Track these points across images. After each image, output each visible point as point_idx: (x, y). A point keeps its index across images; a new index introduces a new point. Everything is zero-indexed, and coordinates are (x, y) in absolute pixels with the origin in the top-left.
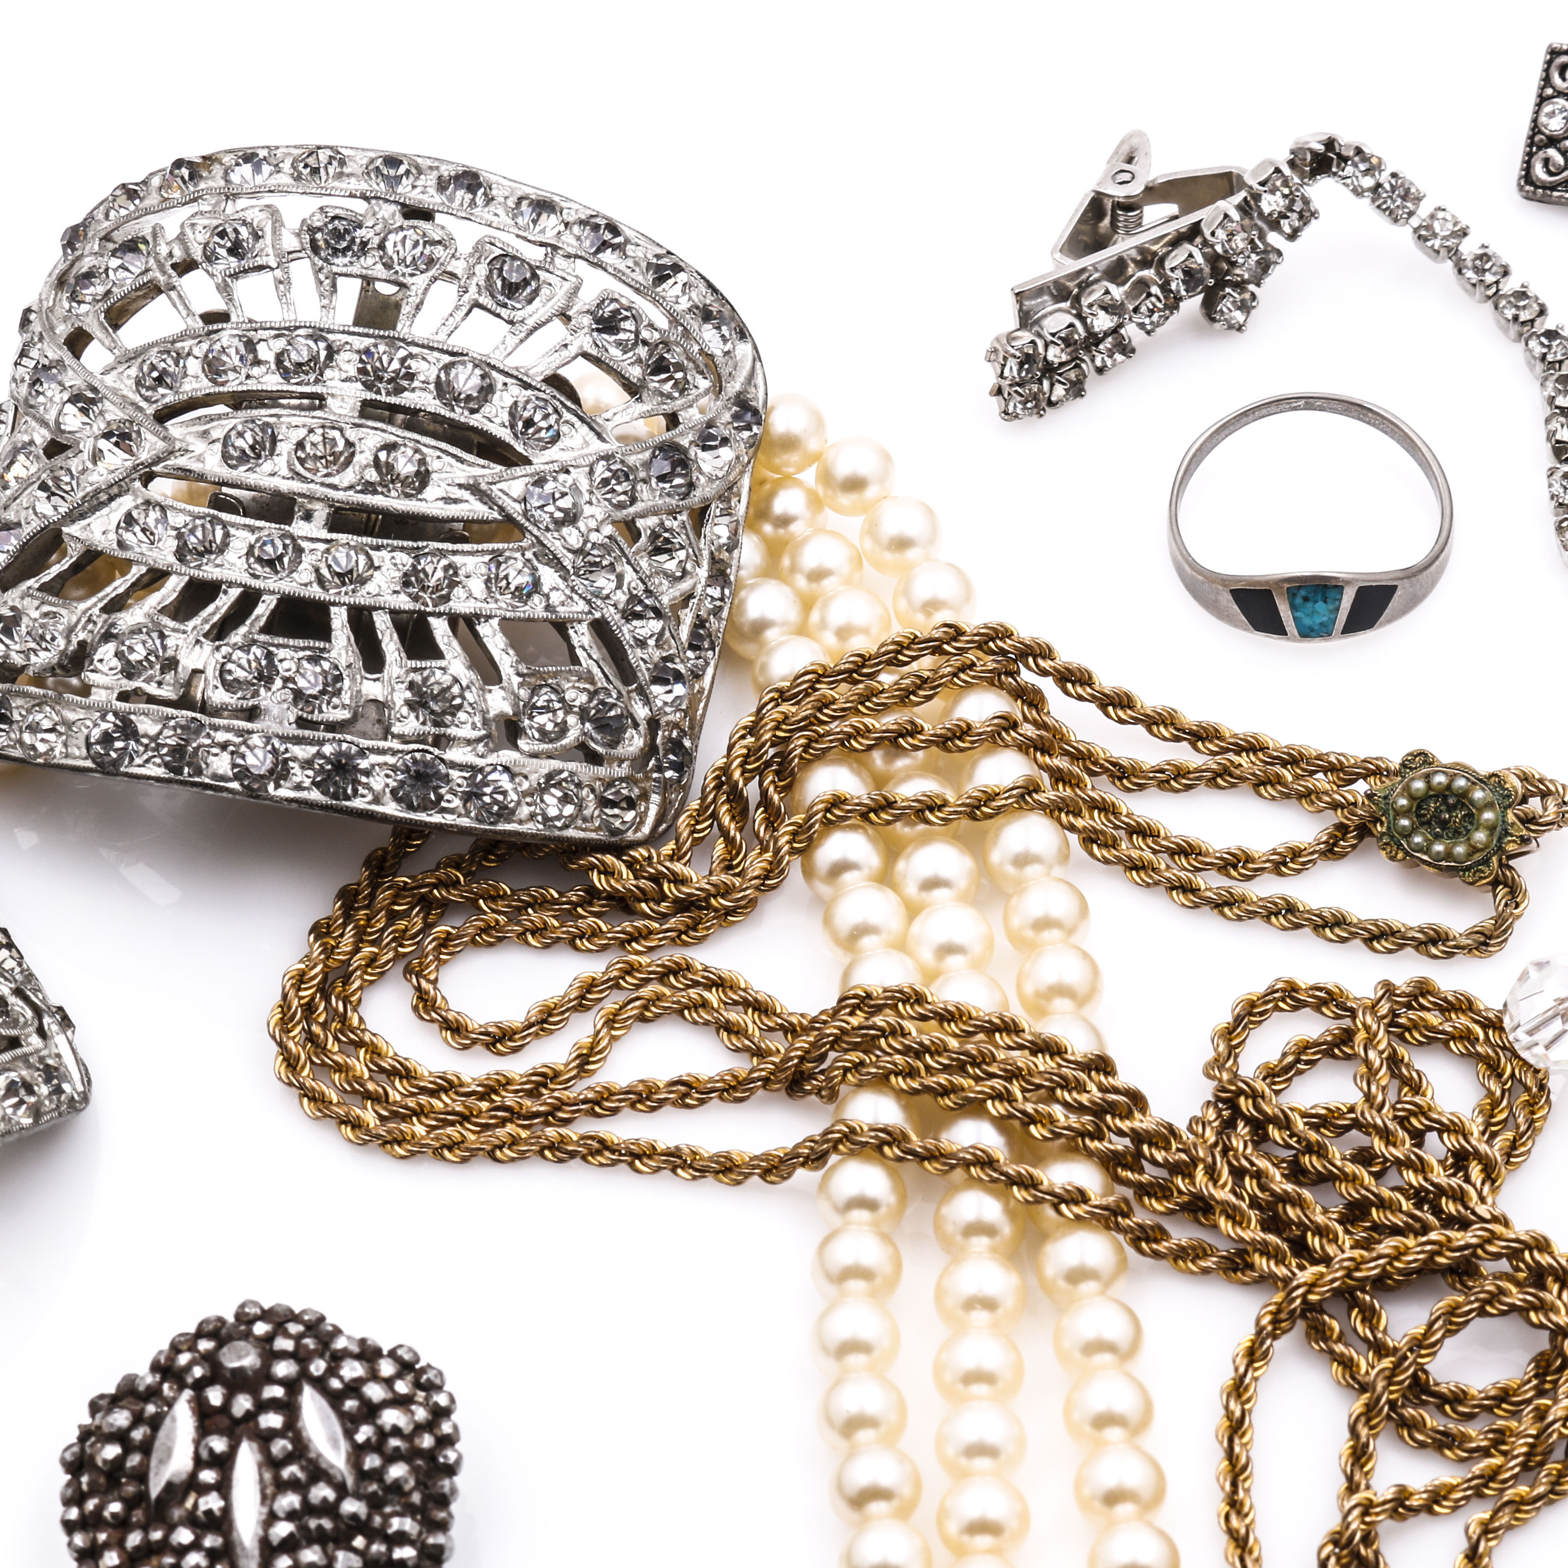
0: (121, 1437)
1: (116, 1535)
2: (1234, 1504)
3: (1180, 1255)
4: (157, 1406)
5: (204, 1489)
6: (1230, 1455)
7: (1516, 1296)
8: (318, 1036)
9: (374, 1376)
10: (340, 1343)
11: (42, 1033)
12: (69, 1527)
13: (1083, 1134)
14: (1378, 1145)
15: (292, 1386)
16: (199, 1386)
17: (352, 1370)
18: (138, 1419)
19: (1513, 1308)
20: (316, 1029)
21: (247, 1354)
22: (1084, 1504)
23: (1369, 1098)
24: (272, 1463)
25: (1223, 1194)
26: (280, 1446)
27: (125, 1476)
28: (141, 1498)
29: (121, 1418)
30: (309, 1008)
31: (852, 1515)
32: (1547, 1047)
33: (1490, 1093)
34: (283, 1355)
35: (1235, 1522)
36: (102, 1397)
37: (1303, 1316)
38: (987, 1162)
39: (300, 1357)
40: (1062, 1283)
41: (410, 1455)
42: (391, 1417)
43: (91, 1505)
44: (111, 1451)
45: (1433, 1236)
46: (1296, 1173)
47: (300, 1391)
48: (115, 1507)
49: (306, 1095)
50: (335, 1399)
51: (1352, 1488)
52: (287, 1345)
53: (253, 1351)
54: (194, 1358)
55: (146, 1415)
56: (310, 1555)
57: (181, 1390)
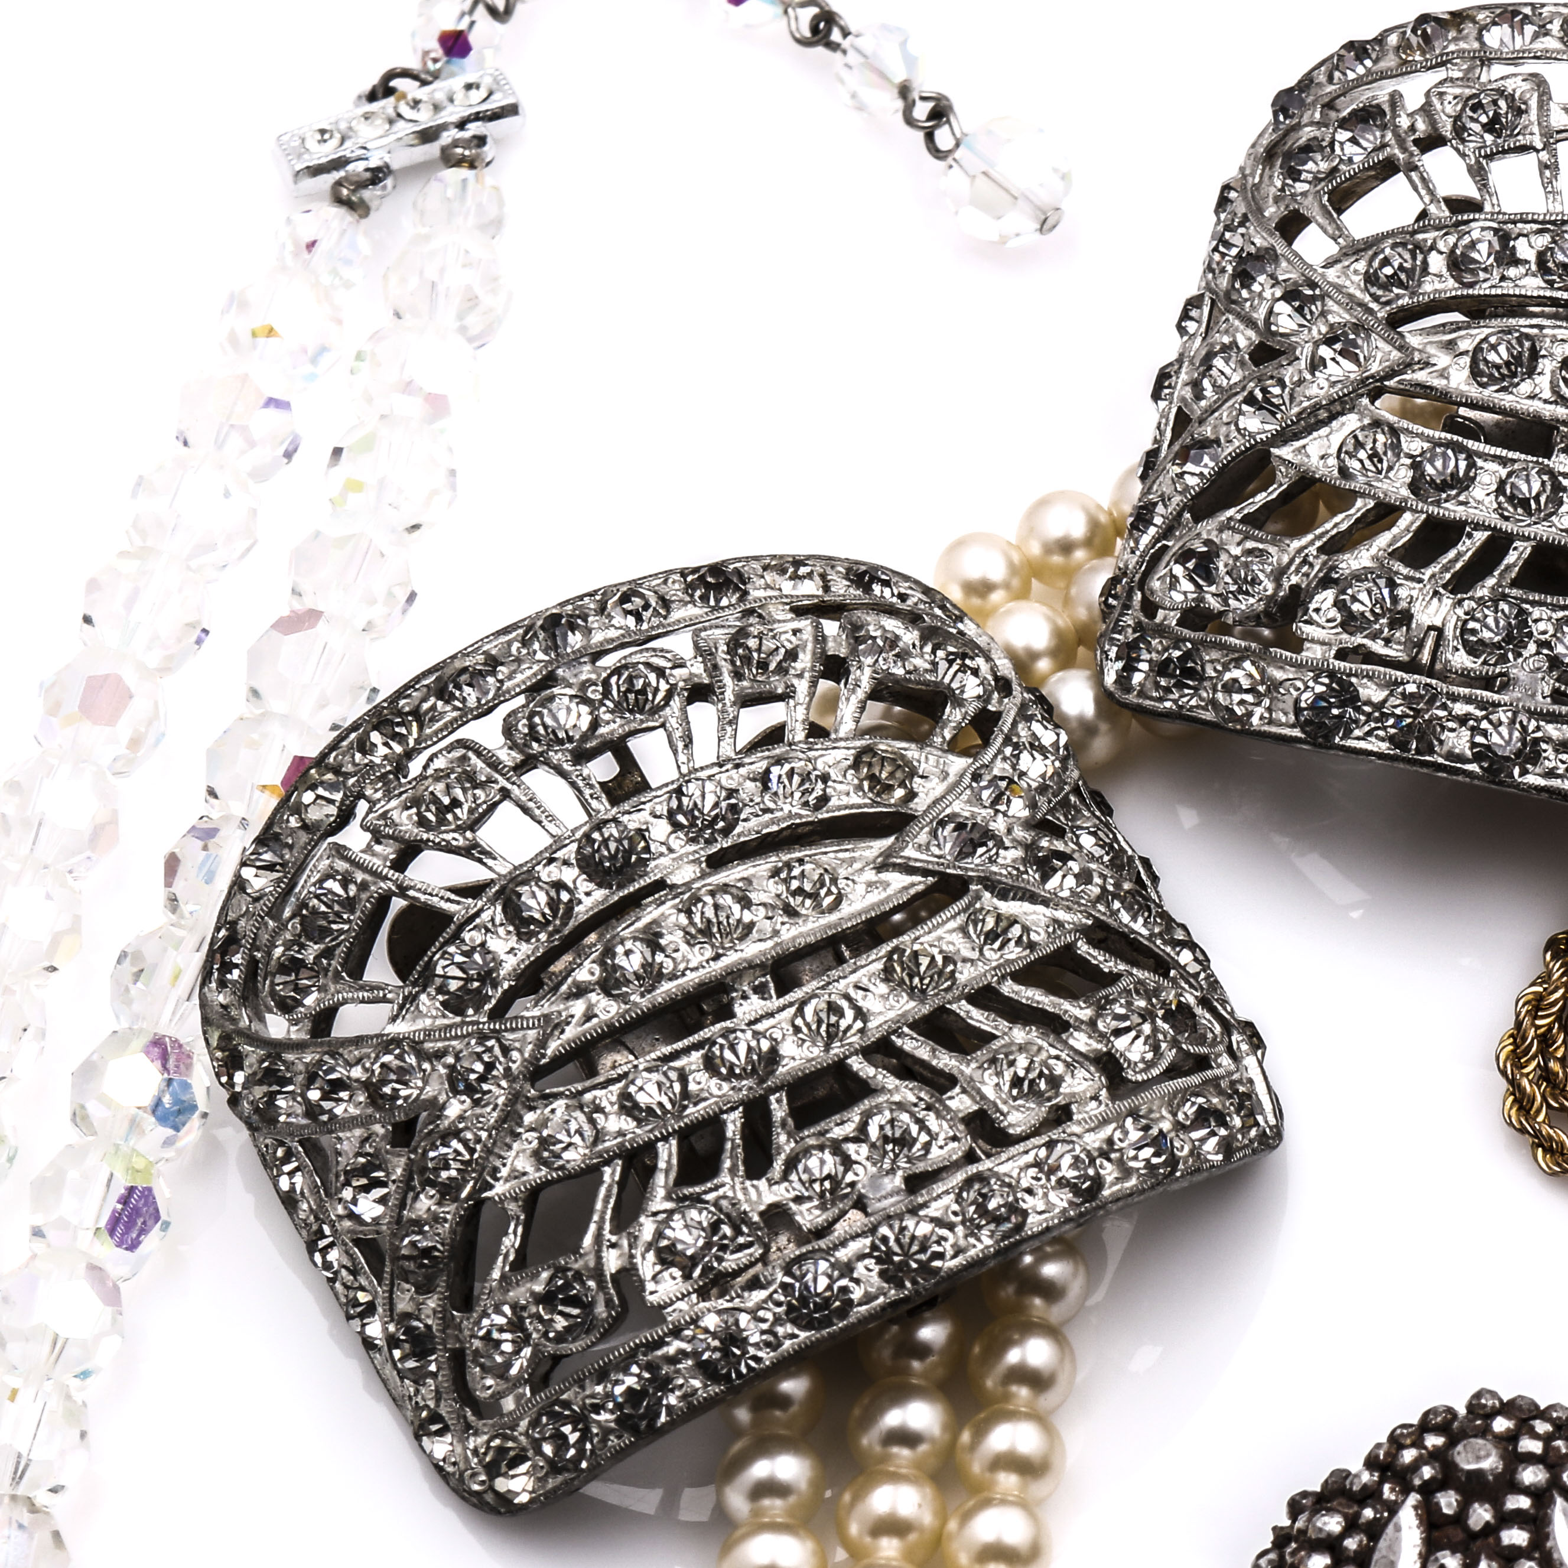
0: (1332, 1546)
4: (1376, 1512)
8: (1556, 1074)
11: (1231, 1051)
15: (1541, 1497)
16: (1428, 1490)
18: (1352, 1526)
20: (1553, 1065)
21: (1488, 1455)
29: (1333, 1524)
30: (1545, 1040)
34: (1530, 1459)
36: (1305, 1494)
39: (1550, 1461)
44: (1319, 1562)
47: (1552, 1502)
49: (1540, 1145)
52: (1537, 1447)
53: (1494, 1452)
54: (1421, 1456)
55: (1362, 1520)
57: (1405, 1493)
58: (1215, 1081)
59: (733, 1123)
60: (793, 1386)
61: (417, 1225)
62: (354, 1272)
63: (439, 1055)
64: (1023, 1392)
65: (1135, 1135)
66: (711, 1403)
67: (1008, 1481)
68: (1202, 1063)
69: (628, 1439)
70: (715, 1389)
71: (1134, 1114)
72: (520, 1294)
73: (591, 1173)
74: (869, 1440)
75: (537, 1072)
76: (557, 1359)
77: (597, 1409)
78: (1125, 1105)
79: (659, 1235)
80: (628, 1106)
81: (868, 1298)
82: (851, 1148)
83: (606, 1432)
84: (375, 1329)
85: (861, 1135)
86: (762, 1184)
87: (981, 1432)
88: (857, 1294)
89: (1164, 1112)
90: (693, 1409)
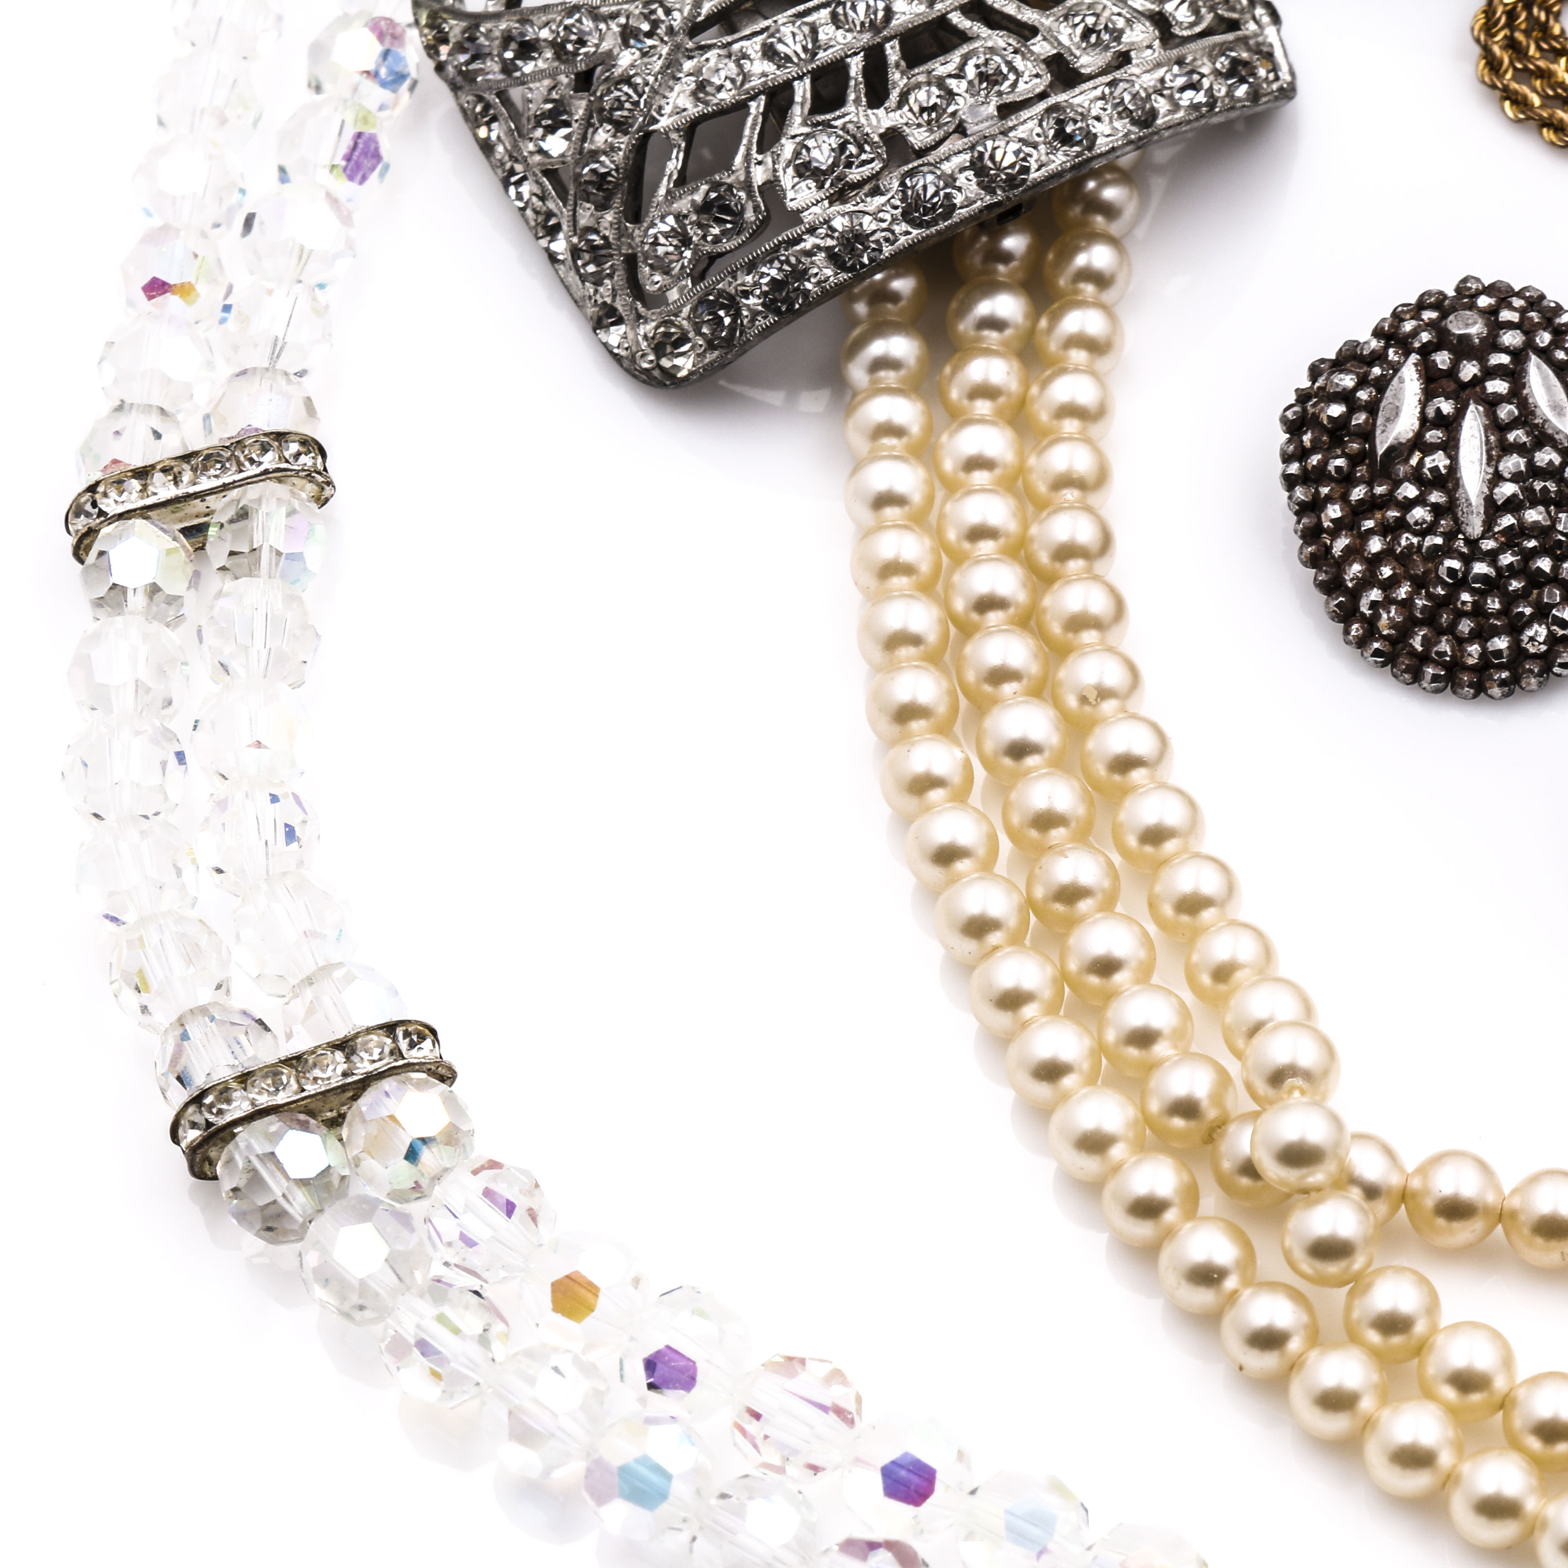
0: (1346, 397)
1: (1339, 491)
4: (1383, 369)
5: (1429, 449)
8: (1520, 43)
11: (1256, 20)
12: (1290, 481)
15: (1519, 356)
16: (1426, 351)
18: (1363, 382)
20: (1519, 36)
21: (1475, 323)
24: (1498, 427)
26: (1506, 411)
27: (1349, 434)
28: (1366, 456)
29: (1348, 381)
30: (1510, 14)
34: (1510, 325)
36: (1322, 361)
39: (1526, 328)
43: (1314, 460)
44: (1336, 410)
47: (1527, 359)
48: (1340, 462)
49: (1506, 98)
50: (1560, 370)
52: (1514, 317)
53: (1480, 321)
54: (1419, 326)
55: (1372, 377)
56: (1534, 515)
57: (1407, 355)
58: (1244, 40)
59: (856, 65)
60: (903, 285)
61: (594, 155)
62: (542, 198)
63: (614, 16)
64: (1089, 289)
65: (1181, 81)
66: (840, 289)
67: (1078, 356)
68: (1233, 25)
69: (772, 319)
70: (843, 276)
71: (1180, 62)
72: (683, 205)
73: (740, 107)
74: (965, 326)
75: (695, 29)
76: (713, 258)
77: (746, 294)
78: (1175, 53)
79: (797, 154)
80: (769, 52)
81: (969, 202)
82: (952, 83)
83: (755, 314)
84: (560, 246)
85: (960, 74)
86: (881, 112)
87: (1056, 318)
88: (959, 199)
89: (1205, 60)
90: (828, 294)
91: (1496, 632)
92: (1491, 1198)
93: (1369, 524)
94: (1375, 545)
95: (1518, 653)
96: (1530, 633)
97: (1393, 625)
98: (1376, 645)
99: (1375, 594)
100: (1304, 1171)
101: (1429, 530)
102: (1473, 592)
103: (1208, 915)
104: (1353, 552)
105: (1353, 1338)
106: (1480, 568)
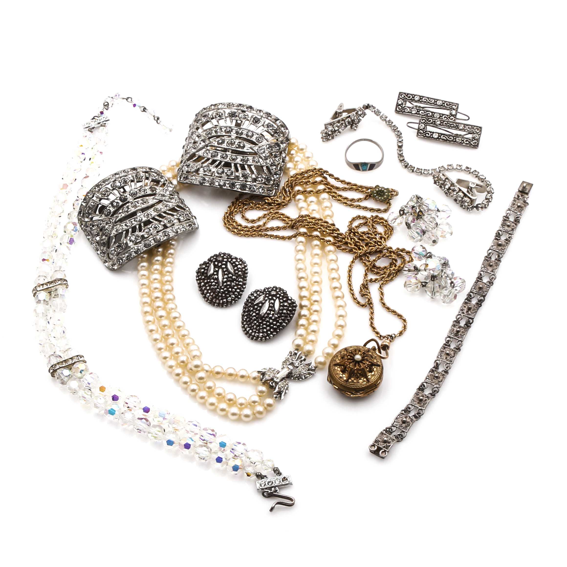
0: (204, 268)
1: (203, 281)
2: (349, 280)
3: (343, 249)
4: (209, 265)
5: (215, 275)
6: (349, 274)
7: (387, 255)
9: (237, 261)
10: (233, 257)
11: (193, 219)
12: (197, 280)
13: (331, 233)
14: (370, 235)
15: (226, 262)
16: (214, 262)
17: (234, 260)
19: (387, 256)
20: (229, 220)
21: (221, 258)
22: (330, 280)
23: (369, 229)
24: (223, 272)
25: (349, 241)
26: (225, 270)
27: (204, 273)
28: (207, 276)
29: (204, 266)
30: (228, 217)
31: (299, 281)
32: (393, 223)
33: (385, 230)
34: (225, 258)
35: (349, 282)
36: (201, 264)
37: (359, 257)
38: (318, 236)
39: (227, 258)
40: (327, 253)
41: (241, 271)
42: (239, 266)
43: (200, 277)
44: (203, 270)
45: (377, 247)
46: (359, 239)
48: (203, 277)
49: (227, 228)
50: (232, 264)
51: (365, 278)
52: (226, 257)
54: (214, 259)
55: (207, 266)
56: (229, 283)
57: (211, 263)
58: (191, 221)
59: (137, 226)
60: (145, 256)
61: (103, 240)
62: (96, 246)
63: (105, 221)
64: (170, 255)
65: (182, 227)
66: (136, 256)
67: (169, 264)
68: (189, 219)
69: (127, 261)
70: (137, 255)
71: (181, 224)
72: (115, 246)
73: (122, 233)
74: (154, 261)
75: (116, 222)
76: (119, 253)
77: (124, 258)
78: (181, 223)
79: (130, 239)
80: (126, 225)
81: (153, 244)
82: (151, 229)
83: (125, 260)
84: (99, 252)
85: (151, 227)
86: (141, 233)
87: (166, 260)
88: (151, 244)
89: (185, 224)
90: (135, 257)
91: (224, 299)
92: (222, 371)
93: (207, 285)
94: (208, 288)
95: (227, 302)
96: (229, 299)
97: (211, 298)
98: (209, 301)
99: (208, 295)
100: (197, 368)
101: (214, 285)
102: (221, 293)
103: (186, 337)
104: (205, 289)
105: (205, 390)
106: (222, 290)
